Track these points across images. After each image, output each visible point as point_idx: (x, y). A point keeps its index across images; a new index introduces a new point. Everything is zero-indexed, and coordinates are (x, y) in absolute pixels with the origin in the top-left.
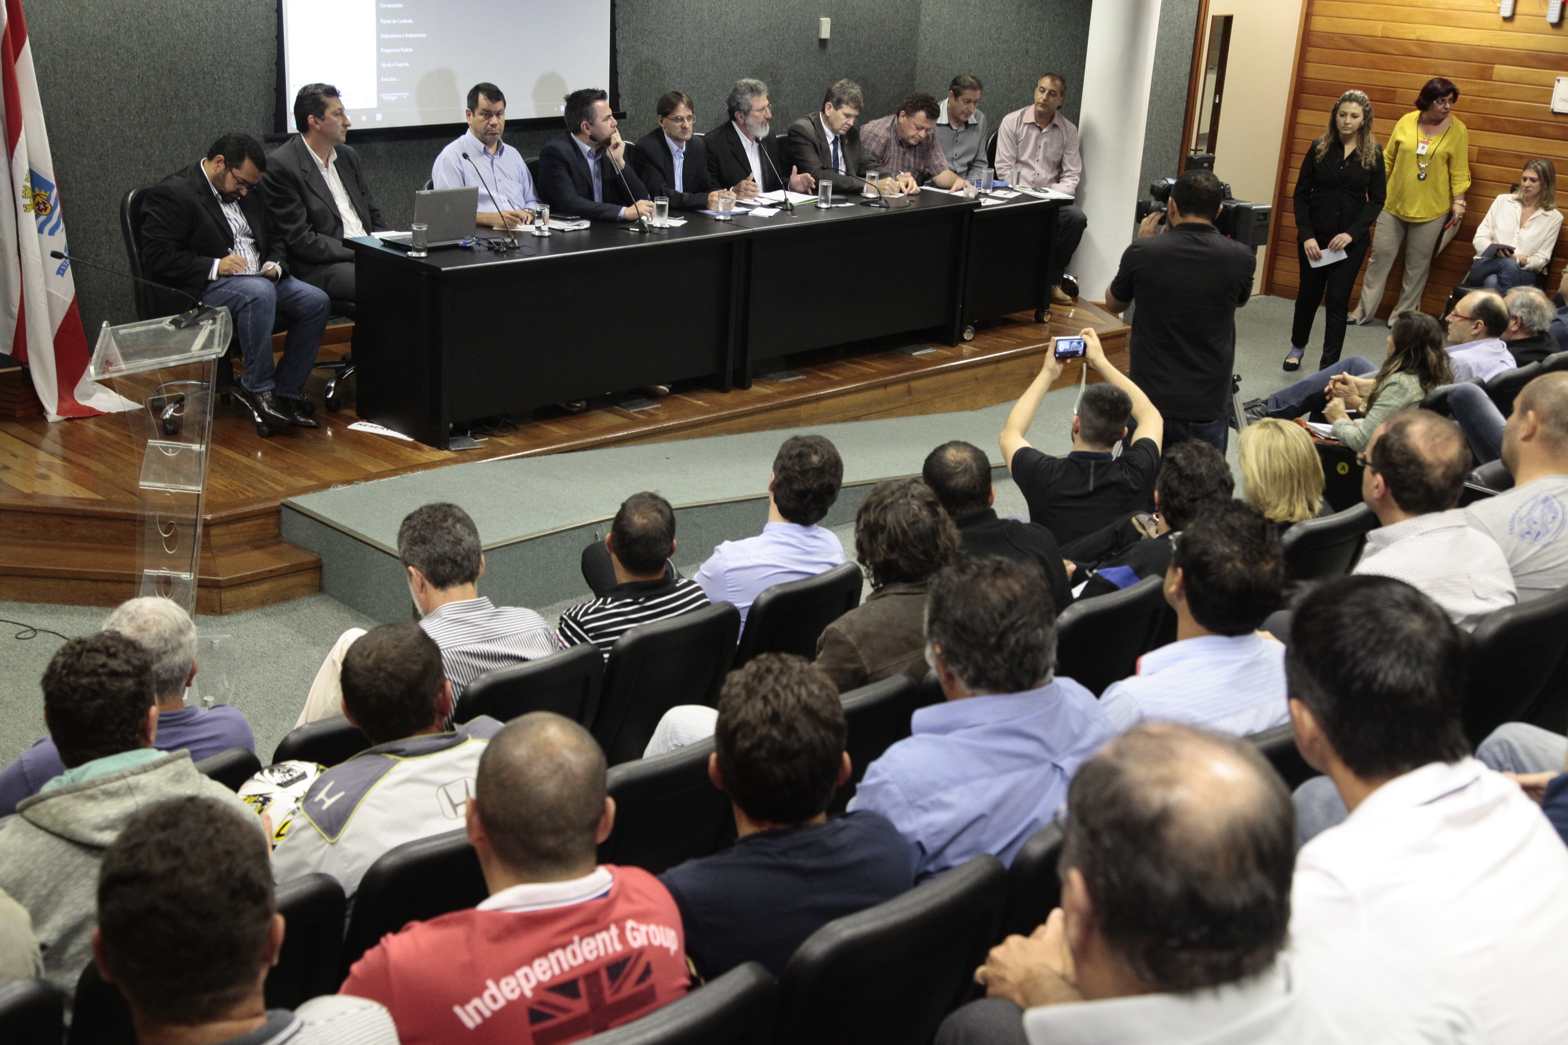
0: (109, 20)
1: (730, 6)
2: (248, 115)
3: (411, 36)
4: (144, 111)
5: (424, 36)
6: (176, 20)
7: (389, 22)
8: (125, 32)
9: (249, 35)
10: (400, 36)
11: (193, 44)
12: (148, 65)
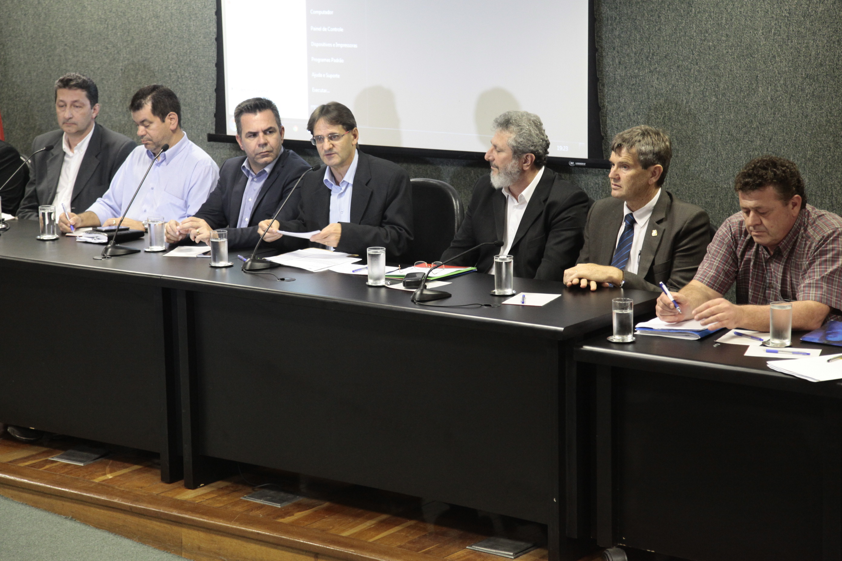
0: (101, 18)
1: (808, 25)
2: (204, 114)
3: (342, 46)
4: (126, 100)
5: (355, 46)
6: (148, 20)
7: (319, 29)
8: (112, 30)
9: (205, 38)
10: (330, 45)
11: (161, 44)
12: (128, 59)
